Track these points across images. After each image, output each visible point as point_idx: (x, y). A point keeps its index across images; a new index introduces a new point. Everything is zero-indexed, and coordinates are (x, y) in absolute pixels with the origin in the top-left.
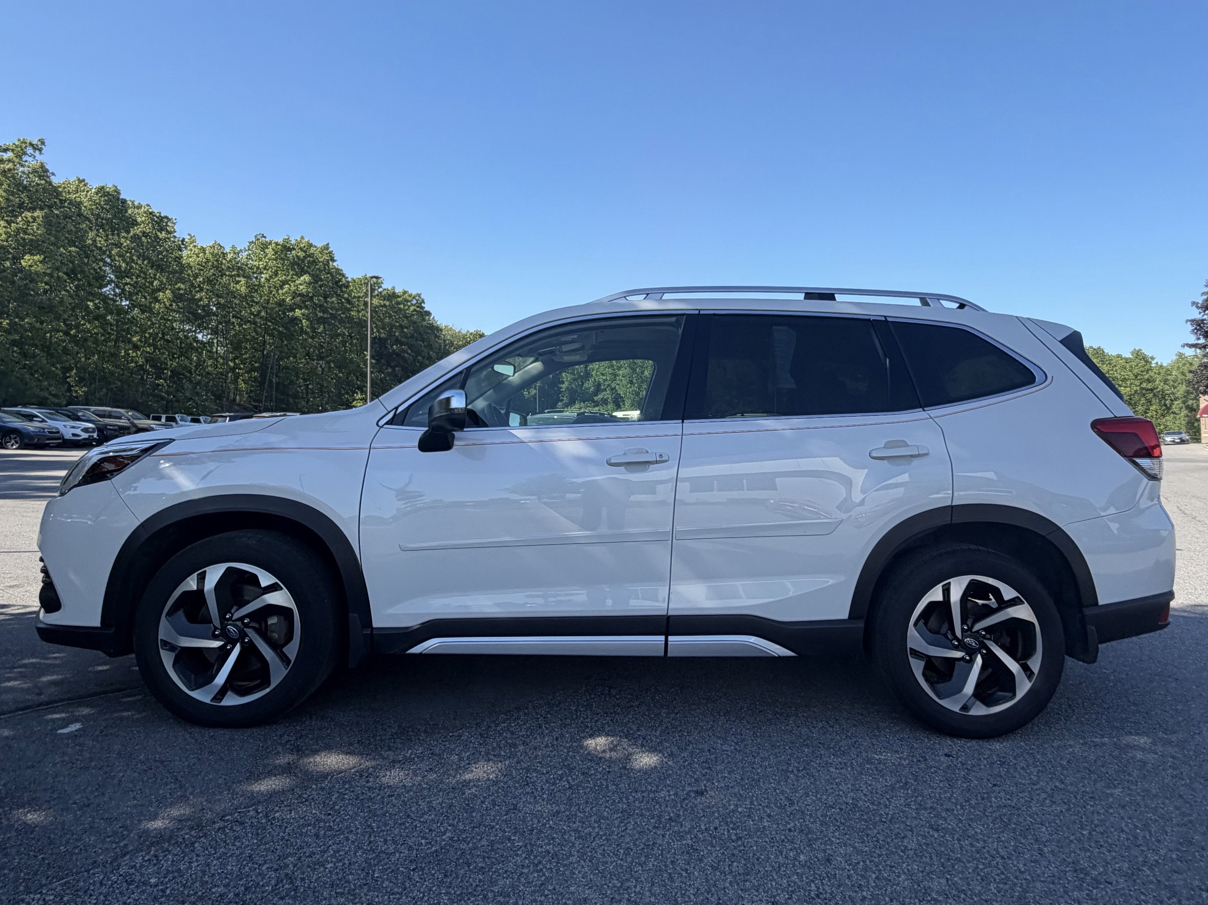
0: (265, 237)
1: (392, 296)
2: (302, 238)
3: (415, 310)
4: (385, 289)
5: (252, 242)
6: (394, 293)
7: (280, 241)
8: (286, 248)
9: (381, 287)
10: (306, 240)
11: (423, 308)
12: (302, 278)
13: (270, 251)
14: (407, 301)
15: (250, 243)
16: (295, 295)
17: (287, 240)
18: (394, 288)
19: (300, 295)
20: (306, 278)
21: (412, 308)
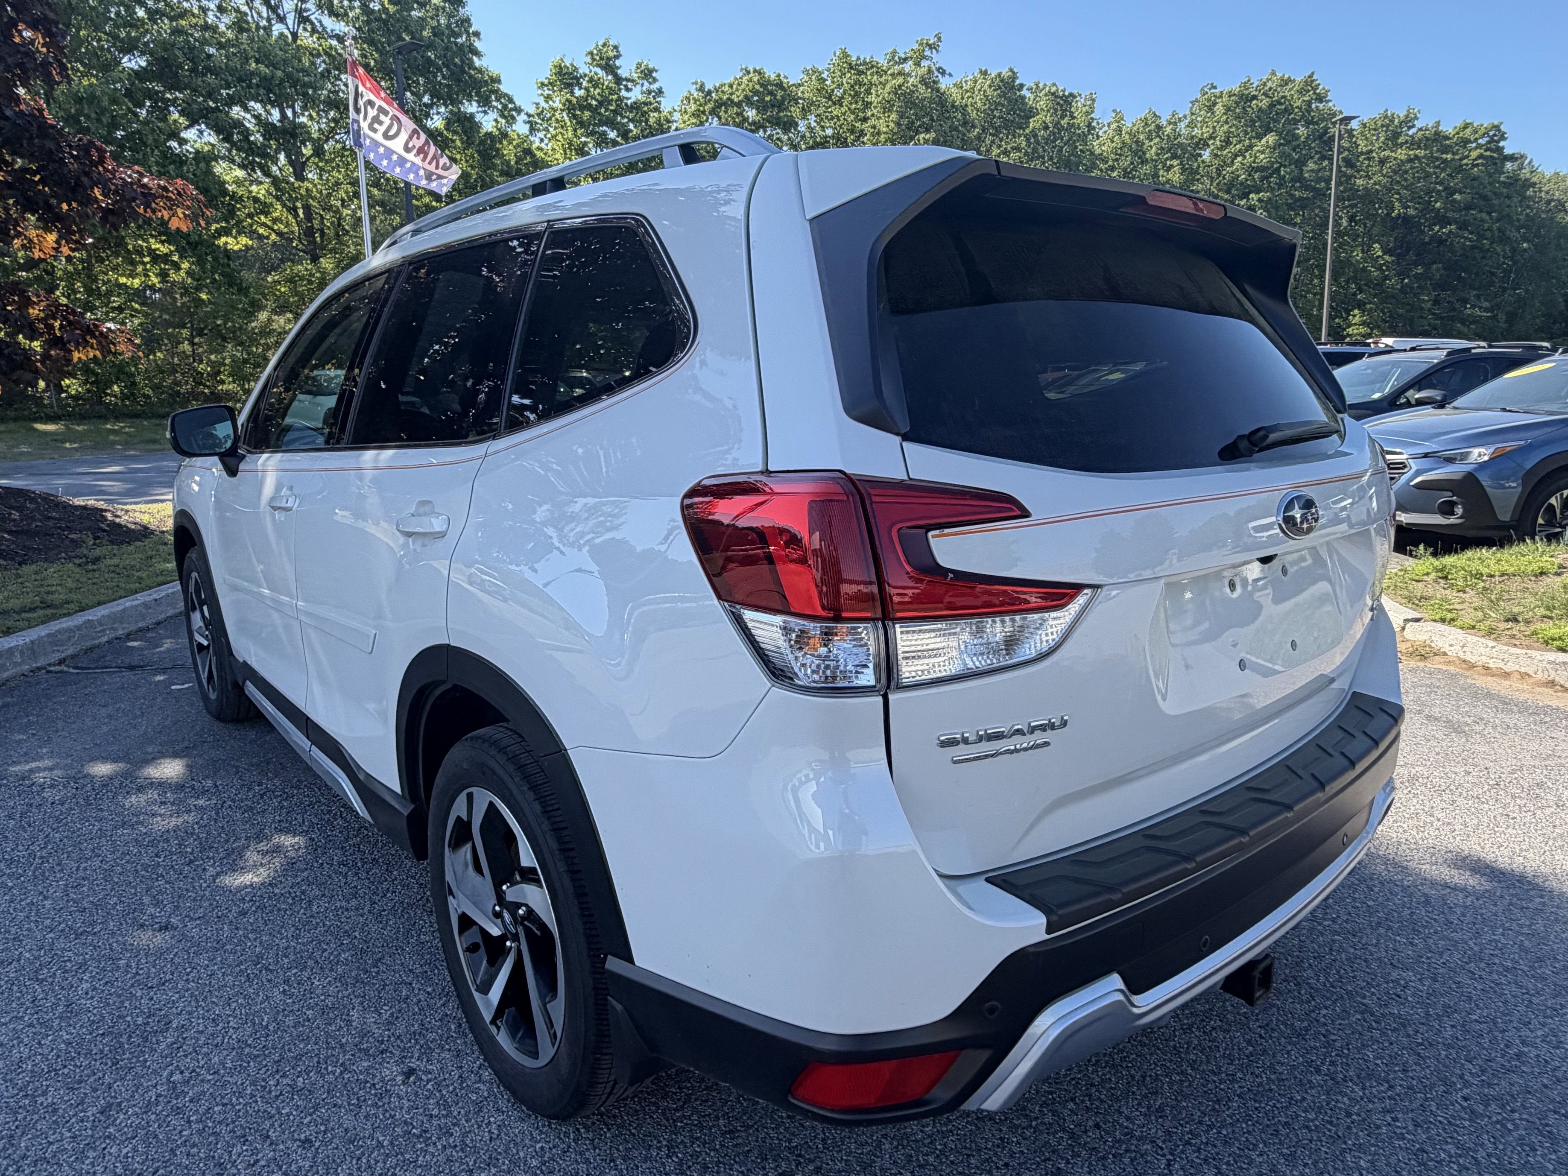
0: (1215, 88)
1: (1437, 138)
2: (1273, 73)
3: (1481, 156)
4: (1420, 129)
5: (1197, 101)
6: (1437, 133)
7: (1236, 88)
8: (1245, 98)
9: (1414, 126)
10: (1279, 75)
11: (1500, 150)
12: (1264, 141)
13: (1219, 109)
14: (1468, 141)
15: (1193, 103)
16: (1251, 170)
17: (1245, 85)
18: (1438, 123)
19: (1257, 169)
20: (1271, 139)
21: (1474, 154)
